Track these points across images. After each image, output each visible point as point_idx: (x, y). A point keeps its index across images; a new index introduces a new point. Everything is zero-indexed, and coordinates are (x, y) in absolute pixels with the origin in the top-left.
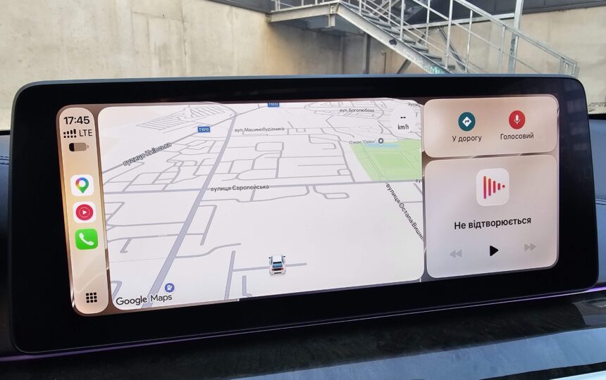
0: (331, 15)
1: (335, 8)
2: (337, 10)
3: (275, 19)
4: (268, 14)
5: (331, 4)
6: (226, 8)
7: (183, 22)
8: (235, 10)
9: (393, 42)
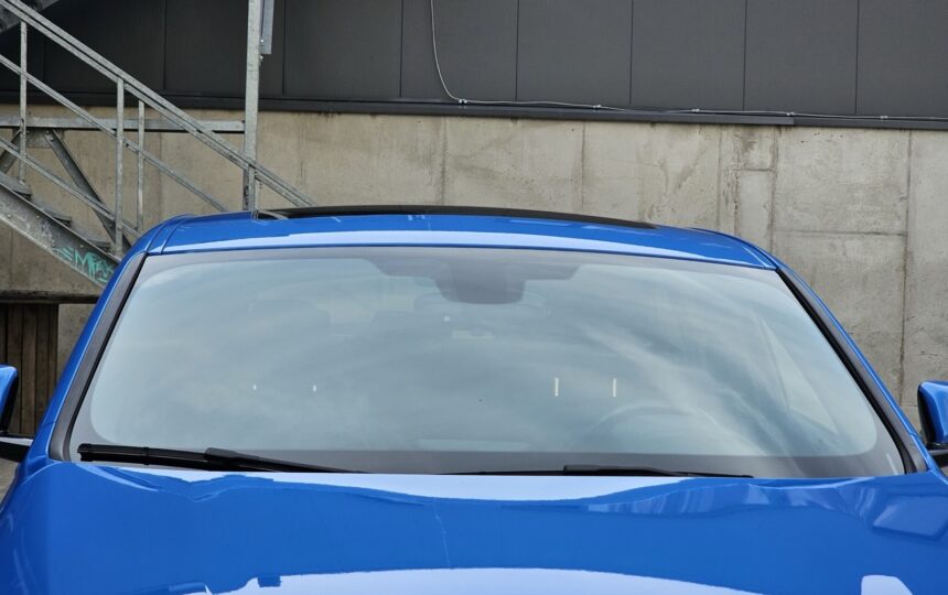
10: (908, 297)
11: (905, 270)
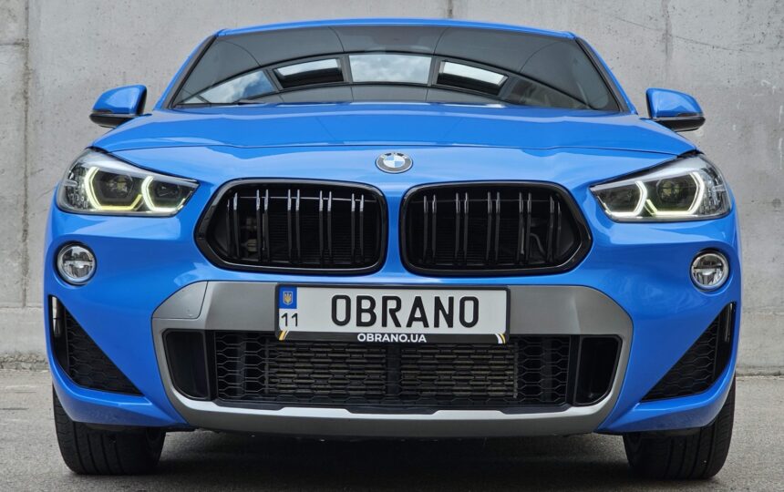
10: (31, 138)
11: (26, 98)
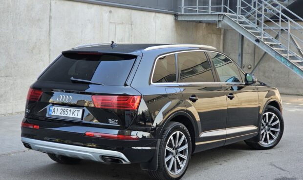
0: (219, 21)
1: (222, 17)
2: (223, 19)
3: (180, 19)
4: (176, 15)
5: (219, 15)
6: (153, 14)
7: (132, 25)
8: (158, 14)
9: (258, 41)
